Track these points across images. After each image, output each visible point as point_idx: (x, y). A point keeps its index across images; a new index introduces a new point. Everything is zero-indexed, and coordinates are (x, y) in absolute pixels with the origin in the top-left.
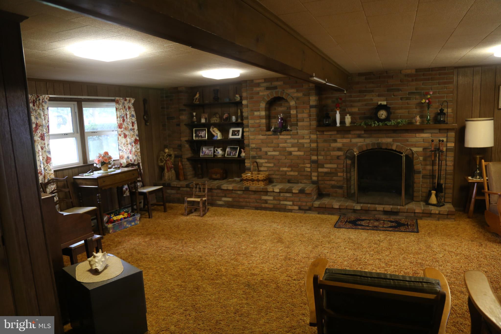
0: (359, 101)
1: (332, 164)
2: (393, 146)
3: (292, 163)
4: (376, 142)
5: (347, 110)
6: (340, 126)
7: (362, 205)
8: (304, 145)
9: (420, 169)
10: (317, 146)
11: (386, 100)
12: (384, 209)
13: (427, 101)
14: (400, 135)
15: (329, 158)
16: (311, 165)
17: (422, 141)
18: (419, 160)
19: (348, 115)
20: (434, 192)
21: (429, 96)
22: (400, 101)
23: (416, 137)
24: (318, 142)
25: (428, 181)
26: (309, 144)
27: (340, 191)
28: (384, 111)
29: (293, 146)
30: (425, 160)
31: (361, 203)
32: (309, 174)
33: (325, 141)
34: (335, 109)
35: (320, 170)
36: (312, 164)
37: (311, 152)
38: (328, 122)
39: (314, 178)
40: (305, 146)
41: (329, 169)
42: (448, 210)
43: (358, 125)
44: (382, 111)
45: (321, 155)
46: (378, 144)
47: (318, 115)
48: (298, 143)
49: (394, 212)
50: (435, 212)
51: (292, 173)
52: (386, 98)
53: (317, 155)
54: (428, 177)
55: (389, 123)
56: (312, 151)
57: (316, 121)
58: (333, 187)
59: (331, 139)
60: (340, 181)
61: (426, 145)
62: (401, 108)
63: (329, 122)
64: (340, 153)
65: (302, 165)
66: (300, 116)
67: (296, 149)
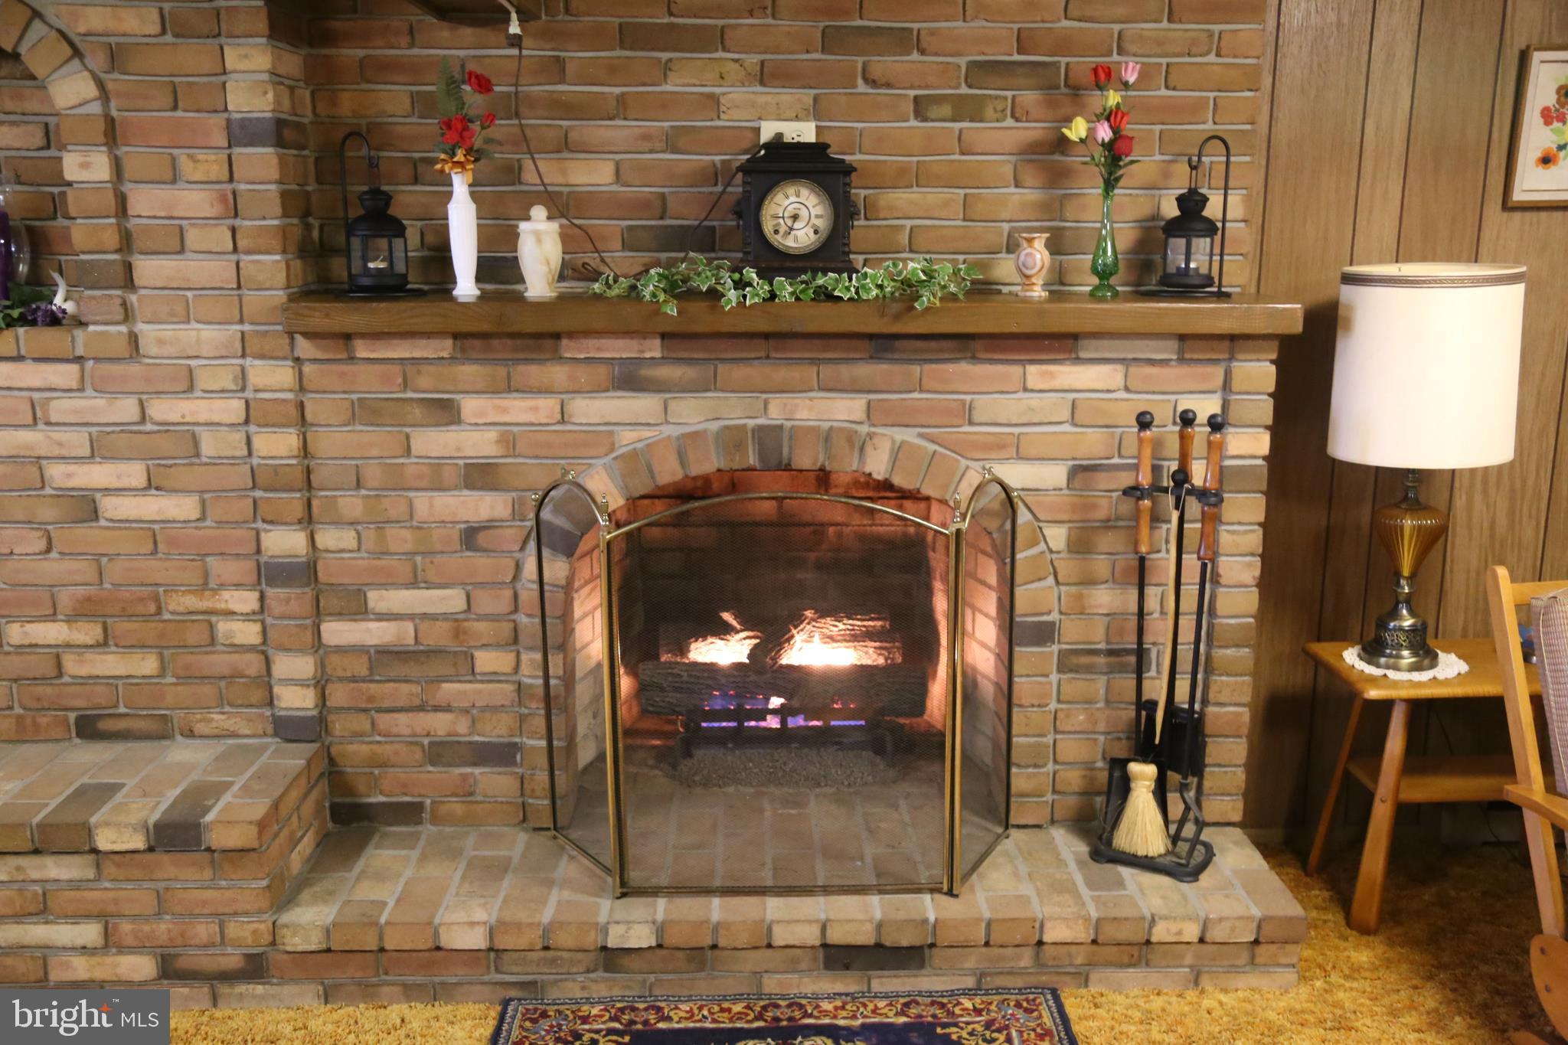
0: (622, 108)
1: (430, 585)
2: (869, 449)
3: (107, 586)
4: (751, 423)
5: (530, 176)
6: (484, 297)
7: (661, 907)
8: (196, 443)
9: (1049, 613)
10: (305, 451)
11: (816, 111)
12: (829, 932)
13: (1104, 133)
14: (916, 369)
15: (400, 539)
16: (262, 598)
17: (1066, 415)
18: (1042, 546)
19: (539, 212)
20: (1144, 773)
21: (1113, 98)
22: (913, 123)
23: (1025, 390)
24: (309, 416)
25: (1100, 684)
26: (239, 437)
27: (495, 782)
28: (805, 192)
29: (98, 451)
30: (1081, 544)
31: (654, 892)
32: (252, 664)
33: (366, 412)
34: (435, 161)
35: (337, 632)
36: (270, 592)
37: (258, 494)
38: (382, 265)
39: (296, 700)
40: (209, 447)
41: (409, 627)
42: (1256, 912)
43: (615, 291)
44: (791, 190)
45: (338, 523)
46: (769, 435)
47: (297, 204)
48: (149, 427)
49: (897, 949)
50: (1179, 933)
51: (110, 664)
52: (816, 99)
53: (308, 520)
54: (1101, 660)
55: (843, 287)
56: (265, 490)
57: (284, 252)
58: (439, 752)
59: (410, 395)
60: (495, 709)
61: (1092, 444)
62: (920, 178)
63: (390, 260)
64: (486, 506)
65: (191, 602)
66: (145, 202)
67: (134, 473)
